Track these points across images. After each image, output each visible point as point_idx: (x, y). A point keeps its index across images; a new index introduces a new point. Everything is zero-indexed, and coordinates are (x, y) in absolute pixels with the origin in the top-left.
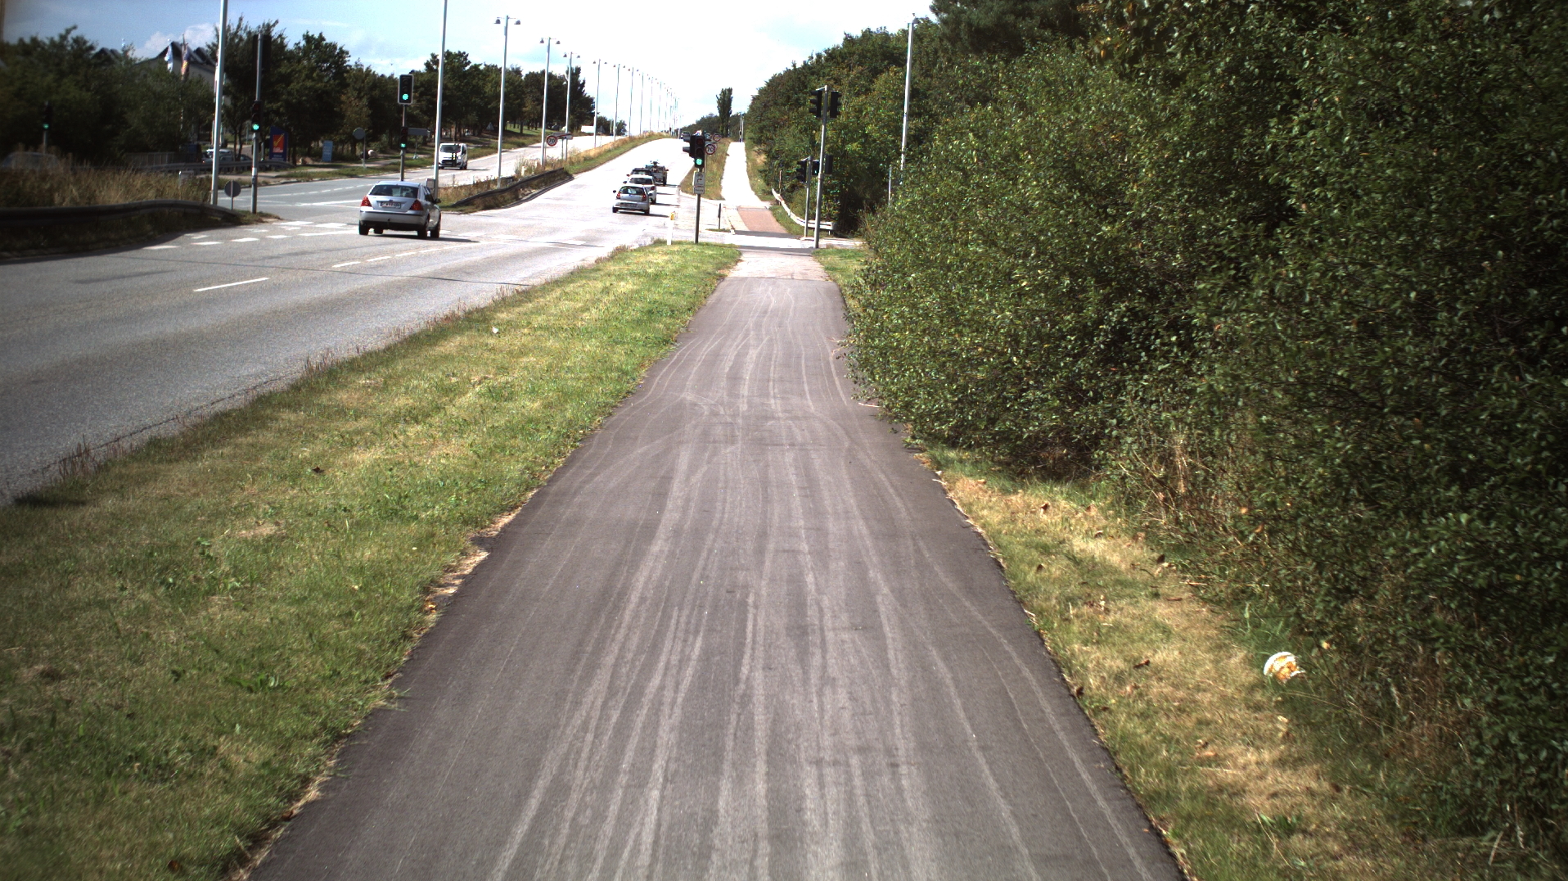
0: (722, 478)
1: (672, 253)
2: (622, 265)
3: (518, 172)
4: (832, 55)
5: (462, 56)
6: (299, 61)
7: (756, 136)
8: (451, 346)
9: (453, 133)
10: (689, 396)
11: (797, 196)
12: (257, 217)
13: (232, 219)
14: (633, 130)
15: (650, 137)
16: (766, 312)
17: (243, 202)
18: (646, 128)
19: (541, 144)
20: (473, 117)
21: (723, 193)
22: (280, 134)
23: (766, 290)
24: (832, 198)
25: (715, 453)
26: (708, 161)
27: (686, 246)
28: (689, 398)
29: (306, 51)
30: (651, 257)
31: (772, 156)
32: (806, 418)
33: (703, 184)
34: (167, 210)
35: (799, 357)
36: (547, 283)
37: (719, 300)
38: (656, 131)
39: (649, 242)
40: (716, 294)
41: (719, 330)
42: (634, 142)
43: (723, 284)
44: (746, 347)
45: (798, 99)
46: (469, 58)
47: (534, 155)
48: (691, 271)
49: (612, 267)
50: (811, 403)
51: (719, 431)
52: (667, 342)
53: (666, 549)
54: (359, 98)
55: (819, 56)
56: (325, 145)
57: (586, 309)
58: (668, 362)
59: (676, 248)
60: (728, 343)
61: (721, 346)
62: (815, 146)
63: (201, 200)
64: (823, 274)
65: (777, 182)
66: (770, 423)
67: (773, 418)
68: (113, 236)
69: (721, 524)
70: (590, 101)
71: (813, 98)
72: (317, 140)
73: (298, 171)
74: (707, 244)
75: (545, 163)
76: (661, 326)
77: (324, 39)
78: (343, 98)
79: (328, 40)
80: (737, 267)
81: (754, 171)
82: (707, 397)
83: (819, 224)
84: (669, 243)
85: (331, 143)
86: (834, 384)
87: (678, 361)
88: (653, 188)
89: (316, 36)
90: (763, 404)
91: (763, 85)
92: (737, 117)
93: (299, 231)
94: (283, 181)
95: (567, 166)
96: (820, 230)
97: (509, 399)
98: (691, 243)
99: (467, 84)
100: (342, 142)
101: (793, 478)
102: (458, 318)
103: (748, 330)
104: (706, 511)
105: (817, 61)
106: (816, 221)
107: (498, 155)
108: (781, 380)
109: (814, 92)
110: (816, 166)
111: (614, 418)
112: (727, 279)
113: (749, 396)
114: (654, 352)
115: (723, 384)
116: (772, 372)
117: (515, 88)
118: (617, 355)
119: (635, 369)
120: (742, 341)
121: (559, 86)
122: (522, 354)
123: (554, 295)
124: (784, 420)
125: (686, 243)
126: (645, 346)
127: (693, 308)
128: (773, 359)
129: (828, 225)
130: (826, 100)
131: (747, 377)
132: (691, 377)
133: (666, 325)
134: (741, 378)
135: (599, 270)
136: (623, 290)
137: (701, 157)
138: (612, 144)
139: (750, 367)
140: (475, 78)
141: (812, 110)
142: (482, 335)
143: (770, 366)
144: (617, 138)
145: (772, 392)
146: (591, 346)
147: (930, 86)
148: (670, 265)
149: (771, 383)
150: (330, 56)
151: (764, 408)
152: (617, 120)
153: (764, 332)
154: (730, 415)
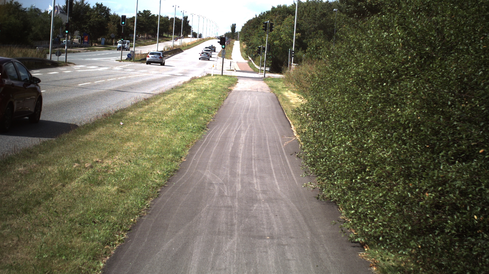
1: (213, 80)
2: (193, 85)
3: (164, 49)
4: (268, 12)
5: (148, 11)
6: (94, 11)
7: (243, 38)
8: (93, 135)
9: (145, 36)
10: (208, 174)
11: (257, 59)
12: (66, 64)
13: (55, 65)
14: (204, 37)
15: (209, 39)
16: (248, 110)
17: (62, 58)
18: (208, 36)
19: (172, 41)
20: (152, 31)
21: (232, 57)
22: (87, 35)
23: (248, 97)
24: (269, 60)
26: (227, 47)
27: (218, 77)
28: (208, 176)
29: (97, 9)
30: (204, 82)
31: (248, 45)
32: (276, 200)
33: (225, 54)
35: (265, 140)
36: (160, 94)
37: (229, 102)
38: (211, 37)
39: (205, 75)
40: (228, 99)
41: (228, 119)
42: (204, 40)
43: (231, 94)
44: (240, 131)
45: (257, 27)
46: (151, 12)
47: (170, 44)
48: (219, 88)
49: (189, 86)
50: (277, 183)
51: (223, 217)
52: (203, 128)
54: (114, 24)
55: (264, 13)
56: (102, 40)
57: (170, 109)
58: (202, 142)
59: (214, 77)
60: (232, 129)
61: (228, 130)
62: (263, 42)
64: (269, 89)
65: (250, 54)
66: (255, 206)
67: (257, 201)
70: (190, 27)
71: (264, 25)
72: (99, 38)
73: (91, 48)
74: (226, 76)
75: (174, 46)
76: (202, 118)
77: (102, 5)
78: (108, 24)
79: (104, 5)
80: (236, 86)
81: (242, 50)
82: (218, 175)
83: (265, 69)
84: (212, 75)
85: (104, 39)
86: (285, 161)
87: (207, 142)
88: (211, 53)
89: (100, 4)
90: (250, 183)
91: (246, 23)
92: (237, 33)
93: (78, 69)
95: (181, 48)
96: (265, 71)
99: (150, 21)
100: (108, 39)
102: (110, 114)
103: (241, 120)
106: (264, 68)
107: (157, 44)
108: (258, 159)
109: (264, 23)
110: (264, 49)
111: (160, 199)
112: (232, 91)
113: (242, 175)
114: (197, 136)
115: (228, 162)
116: (253, 152)
117: (166, 22)
118: (176, 140)
119: (184, 150)
120: (238, 127)
121: (180, 22)
122: (128, 140)
123: (159, 101)
124: (264, 203)
125: (219, 75)
126: (192, 132)
127: (217, 108)
128: (253, 141)
129: (268, 69)
130: (268, 26)
131: (240, 155)
132: (211, 156)
133: (204, 117)
134: (237, 157)
135: (183, 87)
136: (189, 98)
137: (224, 45)
138: (197, 41)
139: (242, 147)
140: (152, 19)
141: (263, 29)
142: (113, 126)
143: (252, 146)
144: (199, 39)
145: (254, 170)
146: (164, 133)
147: (302, 23)
148: (211, 85)
149: (253, 162)
150: (104, 11)
151: (251, 188)
152: (199, 33)
153: (248, 122)
154: (231, 197)
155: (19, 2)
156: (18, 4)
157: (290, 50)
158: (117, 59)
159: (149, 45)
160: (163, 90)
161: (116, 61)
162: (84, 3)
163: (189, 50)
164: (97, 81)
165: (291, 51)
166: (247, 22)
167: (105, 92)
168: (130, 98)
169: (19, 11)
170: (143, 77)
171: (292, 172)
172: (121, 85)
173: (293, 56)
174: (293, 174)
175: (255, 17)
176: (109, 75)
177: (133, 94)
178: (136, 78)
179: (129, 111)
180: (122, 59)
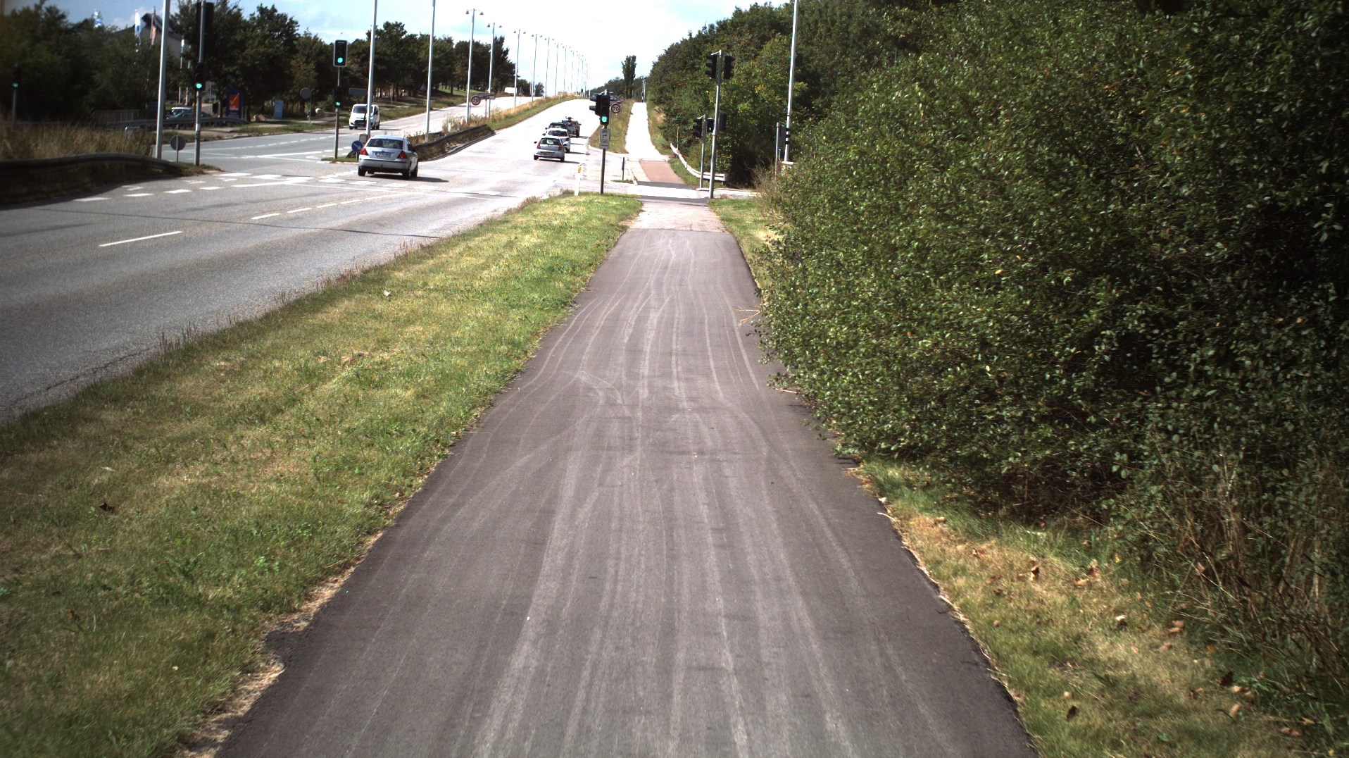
0: (616, 514)
1: (579, 204)
2: (530, 217)
3: (445, 128)
4: (723, 26)
5: (398, 26)
6: (254, 28)
7: (656, 97)
8: (334, 313)
9: (391, 94)
10: (583, 376)
11: (693, 150)
12: (199, 169)
13: (175, 171)
14: (550, 92)
15: (564, 98)
16: (666, 268)
17: (188, 154)
18: (561, 89)
19: (466, 104)
20: (409, 79)
21: (627, 148)
22: (235, 94)
23: (667, 243)
24: (725, 153)
25: (608, 469)
26: (614, 119)
27: (591, 197)
28: (583, 379)
29: (261, 22)
30: (558, 209)
31: (669, 114)
32: (714, 409)
33: (608, 139)
34: (107, 164)
35: (702, 323)
36: (454, 236)
37: (621, 253)
38: (569, 92)
39: (558, 193)
40: (618, 247)
41: (620, 288)
42: (550, 102)
43: (625, 236)
44: (647, 309)
45: (693, 65)
46: (405, 28)
47: (460, 113)
48: (595, 222)
49: (521, 219)
50: (718, 387)
51: (615, 429)
52: (565, 304)
53: (534, 663)
54: (307, 62)
55: (712, 26)
56: (277, 105)
57: (485, 266)
58: (565, 328)
59: (583, 199)
60: (629, 305)
61: (621, 308)
62: (708, 107)
63: (143, 153)
64: (720, 225)
65: (674, 137)
66: (675, 417)
67: (678, 410)
68: (45, 189)
69: (612, 605)
70: (512, 66)
71: (709, 61)
72: (268, 100)
73: (250, 127)
74: (612, 195)
75: (470, 120)
76: (561, 285)
77: (276, 11)
78: (293, 63)
79: (280, 11)
80: (639, 218)
81: (653, 128)
82: (603, 377)
83: (714, 176)
84: (576, 194)
85: (282, 102)
86: (741, 356)
87: (576, 326)
88: (567, 140)
89: (269, 8)
90: (665, 388)
91: (663, 53)
92: (640, 80)
93: (235, 183)
94: (236, 135)
95: (490, 123)
96: (714, 181)
97: (378, 386)
98: (597, 194)
99: (404, 51)
100: (293, 101)
101: (704, 510)
102: (354, 277)
103: (649, 289)
104: (593, 579)
105: (710, 31)
106: (711, 173)
107: (426, 114)
108: (685, 353)
109: (709, 57)
110: (710, 123)
111: (496, 410)
112: (629, 230)
113: (650, 377)
114: (550, 318)
115: (622, 359)
116: (674, 343)
117: (446, 54)
118: (510, 322)
119: (528, 340)
120: (643, 302)
121: (483, 54)
122: (409, 322)
123: (457, 250)
124: (690, 413)
125: (592, 193)
126: (541, 309)
127: (595, 263)
128: (675, 325)
129: (721, 177)
130: (720, 64)
131: (648, 348)
132: (587, 350)
133: (566, 283)
134: (641, 351)
135: (507, 222)
136: (527, 244)
137: (607, 115)
138: (531, 103)
139: (651, 335)
140: (409, 46)
141: (707, 73)
142: (372, 299)
143: (672, 334)
144: (535, 98)
145: (675, 370)
146: (484, 311)
147: (812, 53)
148: (575, 217)
149: (674, 358)
150: (281, 26)
151: (667, 394)
152: (536, 83)
153: (665, 292)
154: (628, 405)
155: (59, 7)
156: (57, 11)
157: (780, 127)
158: (324, 156)
159: (403, 116)
160: (461, 227)
161: (323, 160)
162: (229, 5)
163: (510, 129)
164: (292, 209)
165: (783, 129)
166: (667, 52)
167: (321, 234)
168: (385, 247)
169: (61, 31)
170: (401, 200)
171: (751, 371)
172: (355, 218)
173: (787, 143)
174: (752, 376)
175: (688, 38)
176: (315, 195)
177: (389, 238)
178: (384, 202)
179: (394, 270)
180: (339, 155)
